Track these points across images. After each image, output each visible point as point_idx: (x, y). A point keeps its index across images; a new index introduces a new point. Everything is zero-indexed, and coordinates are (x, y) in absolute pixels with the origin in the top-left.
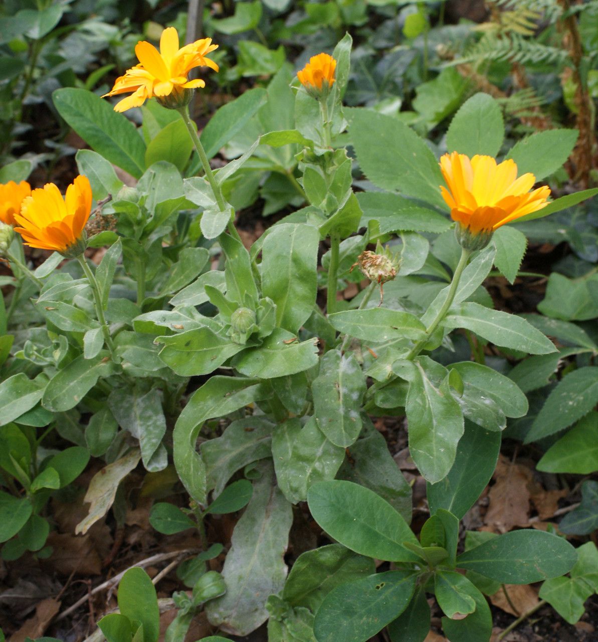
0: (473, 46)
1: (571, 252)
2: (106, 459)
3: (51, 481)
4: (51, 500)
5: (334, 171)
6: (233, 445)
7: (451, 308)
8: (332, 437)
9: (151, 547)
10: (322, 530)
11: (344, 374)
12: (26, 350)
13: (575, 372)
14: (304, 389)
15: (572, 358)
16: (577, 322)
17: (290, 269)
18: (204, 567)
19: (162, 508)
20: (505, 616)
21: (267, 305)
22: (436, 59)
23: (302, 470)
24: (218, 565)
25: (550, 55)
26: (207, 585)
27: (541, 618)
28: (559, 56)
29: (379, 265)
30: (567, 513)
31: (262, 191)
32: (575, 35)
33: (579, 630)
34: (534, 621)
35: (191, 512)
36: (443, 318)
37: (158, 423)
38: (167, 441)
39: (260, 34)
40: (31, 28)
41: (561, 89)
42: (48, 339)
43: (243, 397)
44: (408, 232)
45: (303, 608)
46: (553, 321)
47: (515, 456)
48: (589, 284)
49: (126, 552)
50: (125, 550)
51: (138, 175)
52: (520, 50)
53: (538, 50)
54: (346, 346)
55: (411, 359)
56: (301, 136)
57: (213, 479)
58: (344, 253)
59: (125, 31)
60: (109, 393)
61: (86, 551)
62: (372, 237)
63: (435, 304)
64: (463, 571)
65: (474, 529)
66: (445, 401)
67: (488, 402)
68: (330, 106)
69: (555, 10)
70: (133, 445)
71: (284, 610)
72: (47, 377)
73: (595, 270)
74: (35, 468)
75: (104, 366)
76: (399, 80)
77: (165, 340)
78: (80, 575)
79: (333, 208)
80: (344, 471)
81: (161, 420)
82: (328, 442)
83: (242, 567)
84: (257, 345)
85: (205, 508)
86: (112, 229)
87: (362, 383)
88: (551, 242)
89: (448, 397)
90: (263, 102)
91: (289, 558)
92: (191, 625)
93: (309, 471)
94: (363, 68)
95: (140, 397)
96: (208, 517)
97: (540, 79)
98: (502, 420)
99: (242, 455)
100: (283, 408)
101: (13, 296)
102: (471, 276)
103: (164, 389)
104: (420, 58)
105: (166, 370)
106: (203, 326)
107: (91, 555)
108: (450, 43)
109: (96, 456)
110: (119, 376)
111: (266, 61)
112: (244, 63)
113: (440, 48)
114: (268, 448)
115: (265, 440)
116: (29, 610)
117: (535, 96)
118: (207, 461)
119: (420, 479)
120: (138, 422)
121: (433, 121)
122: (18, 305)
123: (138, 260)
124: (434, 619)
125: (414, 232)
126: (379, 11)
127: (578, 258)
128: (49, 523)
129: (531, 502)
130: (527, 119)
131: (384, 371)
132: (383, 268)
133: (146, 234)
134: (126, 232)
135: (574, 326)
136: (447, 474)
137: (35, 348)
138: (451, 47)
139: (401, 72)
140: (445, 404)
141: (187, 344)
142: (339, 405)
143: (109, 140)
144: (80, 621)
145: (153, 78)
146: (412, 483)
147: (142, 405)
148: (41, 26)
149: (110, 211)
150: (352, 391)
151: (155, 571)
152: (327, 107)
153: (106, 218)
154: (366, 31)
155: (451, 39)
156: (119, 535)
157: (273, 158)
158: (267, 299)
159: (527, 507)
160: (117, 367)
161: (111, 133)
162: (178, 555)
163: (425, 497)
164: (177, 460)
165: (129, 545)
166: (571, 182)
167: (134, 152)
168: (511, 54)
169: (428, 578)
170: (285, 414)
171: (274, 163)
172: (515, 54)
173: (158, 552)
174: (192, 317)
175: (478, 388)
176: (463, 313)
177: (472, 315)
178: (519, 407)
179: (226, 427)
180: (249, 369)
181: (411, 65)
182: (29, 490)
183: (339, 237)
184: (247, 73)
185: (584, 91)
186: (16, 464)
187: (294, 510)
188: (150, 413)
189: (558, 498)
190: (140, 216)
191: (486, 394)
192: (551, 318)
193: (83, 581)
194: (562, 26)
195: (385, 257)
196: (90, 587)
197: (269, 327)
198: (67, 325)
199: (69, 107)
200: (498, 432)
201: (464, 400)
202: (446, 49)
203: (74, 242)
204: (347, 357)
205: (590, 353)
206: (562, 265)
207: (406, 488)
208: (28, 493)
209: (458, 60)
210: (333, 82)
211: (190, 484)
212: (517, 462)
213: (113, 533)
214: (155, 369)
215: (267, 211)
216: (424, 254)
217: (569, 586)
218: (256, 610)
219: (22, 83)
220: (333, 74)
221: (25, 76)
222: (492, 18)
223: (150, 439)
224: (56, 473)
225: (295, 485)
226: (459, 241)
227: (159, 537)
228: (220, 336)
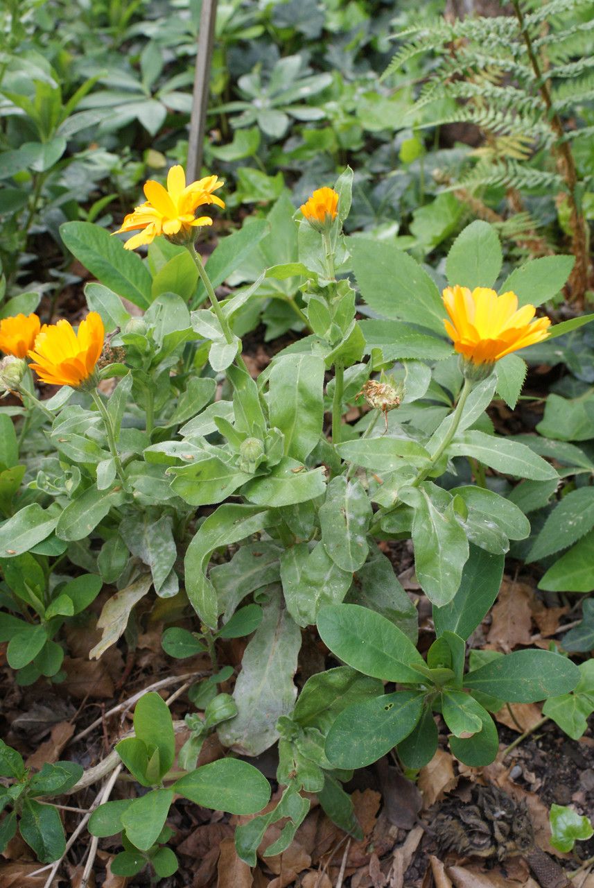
0: (469, 172)
1: (568, 373)
2: (118, 586)
3: (65, 608)
4: (64, 625)
5: (338, 301)
6: (242, 570)
7: (455, 437)
8: (340, 562)
9: (162, 670)
10: (330, 651)
11: (351, 500)
12: (39, 480)
13: (574, 492)
14: (311, 515)
15: (571, 478)
16: (575, 443)
17: (297, 399)
18: (215, 689)
19: (174, 633)
20: (510, 732)
21: (275, 435)
22: (432, 184)
23: (311, 594)
24: (229, 687)
25: (545, 180)
26: (219, 707)
27: (544, 734)
28: (554, 181)
29: (384, 394)
30: (569, 630)
31: (264, 317)
32: (569, 160)
33: (582, 745)
34: (538, 737)
35: (203, 636)
36: (447, 446)
37: (169, 550)
38: (178, 568)
39: (259, 161)
40: (35, 161)
41: (556, 211)
42: (60, 469)
43: (252, 524)
44: (410, 360)
45: (313, 729)
46: (552, 442)
47: (516, 575)
48: (587, 404)
49: (139, 674)
50: (136, 673)
51: (144, 306)
52: (515, 175)
53: (533, 176)
54: (352, 472)
55: (416, 485)
56: (305, 268)
57: (223, 603)
58: (347, 381)
59: (125, 160)
60: (120, 520)
61: (98, 675)
62: (375, 366)
63: (439, 432)
64: (468, 689)
65: (478, 648)
66: (451, 527)
67: (491, 525)
68: (332, 238)
69: (549, 136)
70: (144, 571)
71: (294, 730)
72: (59, 506)
73: (591, 390)
74: (48, 594)
75: (116, 496)
76: (396, 204)
77: (176, 470)
78: (93, 699)
79: (337, 338)
80: (351, 594)
81: (172, 547)
82: (336, 566)
83: (252, 690)
84: (266, 474)
85: (216, 632)
86: (120, 362)
87: (369, 509)
88: (548, 363)
89: (453, 522)
90: (266, 233)
91: (298, 679)
92: (203, 746)
93: (317, 596)
94: (361, 193)
95: (151, 524)
96: (219, 641)
97: (534, 202)
98: (505, 543)
99: (251, 579)
100: (291, 533)
101: (23, 425)
102: (474, 404)
103: (174, 516)
104: (416, 182)
105: (177, 499)
106: (213, 456)
107: (103, 679)
108: (445, 168)
109: (108, 583)
110: (130, 505)
111: (265, 187)
112: (243, 190)
113: (436, 172)
114: (277, 573)
115: (273, 565)
116: (44, 734)
117: (530, 220)
118: (216, 585)
119: (424, 598)
120: (149, 549)
121: (430, 244)
122: (28, 434)
123: (146, 390)
124: (440, 737)
125: (417, 360)
126: (375, 136)
127: (575, 379)
128: (63, 647)
129: (533, 620)
130: (522, 242)
131: (389, 497)
132: (387, 397)
133: (154, 365)
134: (135, 364)
135: (572, 447)
136: (453, 597)
137: (47, 478)
138: (447, 172)
139: (397, 196)
140: (450, 529)
141: (198, 474)
142: (346, 530)
143: (116, 271)
144: (94, 744)
145: (161, 216)
146: (416, 602)
147: (153, 532)
148: (45, 159)
149: (118, 343)
150: (358, 516)
151: (167, 694)
152: (330, 239)
153: (114, 350)
154: (363, 156)
155: (447, 164)
156: (131, 658)
157: (275, 285)
158: (276, 429)
159: (529, 625)
160: (128, 496)
161: (117, 265)
162: (189, 678)
163: (430, 616)
164: (188, 586)
165: (140, 668)
166: (567, 303)
167: (140, 284)
168: (506, 180)
169: (434, 699)
170: (292, 538)
171: (276, 290)
172: (511, 180)
173: (169, 675)
174: (202, 447)
175: (482, 511)
176: (467, 441)
177: (475, 443)
178: (521, 528)
179: (234, 552)
180: (258, 498)
181: (407, 189)
182: (44, 617)
183: (343, 365)
184: (247, 200)
185: (579, 215)
186: (30, 592)
187: (302, 632)
188: (160, 540)
189: (559, 615)
190: (148, 348)
191: (489, 517)
192: (550, 439)
193: (96, 704)
194: (557, 152)
195: (389, 386)
196: (103, 711)
197: (277, 457)
198: (79, 457)
199: (76, 240)
200: (501, 555)
201: (468, 524)
202: (442, 174)
203: (87, 377)
204: (353, 484)
205: (589, 474)
206: (559, 386)
207: (412, 610)
208: (43, 620)
209: (455, 187)
210: (336, 216)
211: (202, 610)
212: (518, 581)
213: (124, 657)
214: (167, 498)
215: (269, 336)
216: (426, 382)
217: (572, 702)
218: (267, 731)
219: (27, 213)
220: (335, 208)
221: (29, 206)
222: (487, 143)
223: (161, 566)
224: (69, 600)
225: (304, 609)
226: (462, 370)
227: (169, 660)
228: (229, 466)
